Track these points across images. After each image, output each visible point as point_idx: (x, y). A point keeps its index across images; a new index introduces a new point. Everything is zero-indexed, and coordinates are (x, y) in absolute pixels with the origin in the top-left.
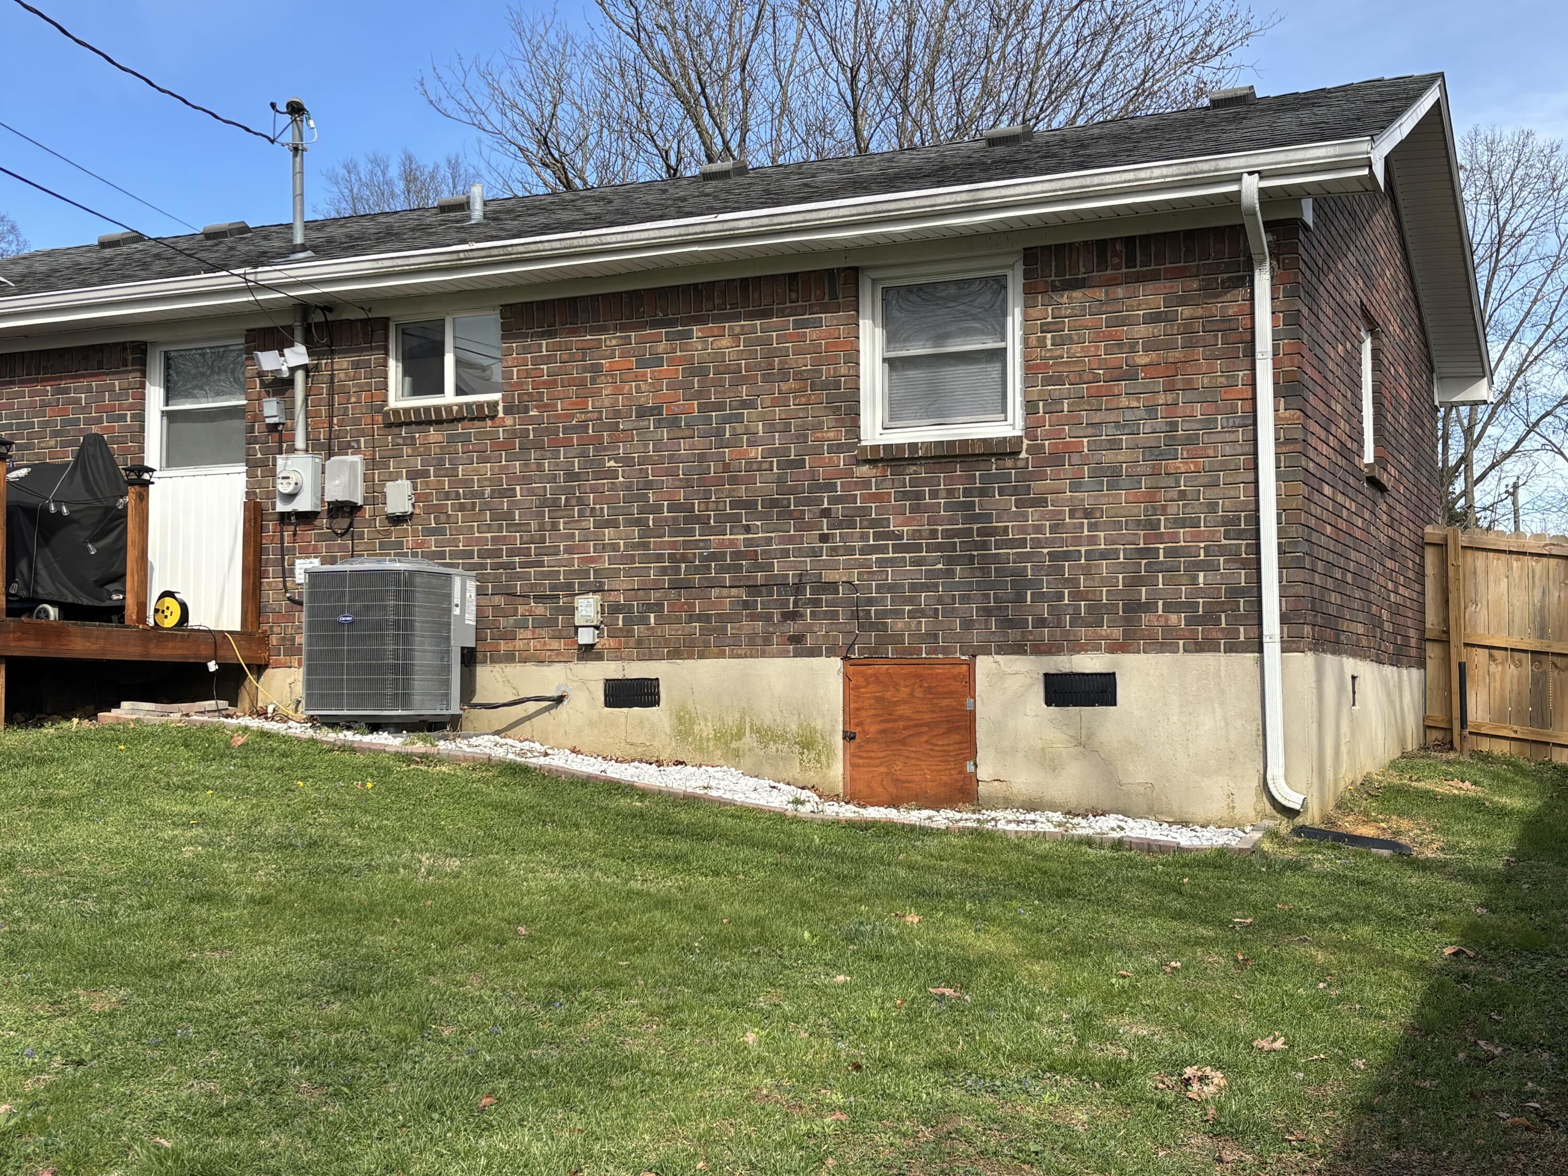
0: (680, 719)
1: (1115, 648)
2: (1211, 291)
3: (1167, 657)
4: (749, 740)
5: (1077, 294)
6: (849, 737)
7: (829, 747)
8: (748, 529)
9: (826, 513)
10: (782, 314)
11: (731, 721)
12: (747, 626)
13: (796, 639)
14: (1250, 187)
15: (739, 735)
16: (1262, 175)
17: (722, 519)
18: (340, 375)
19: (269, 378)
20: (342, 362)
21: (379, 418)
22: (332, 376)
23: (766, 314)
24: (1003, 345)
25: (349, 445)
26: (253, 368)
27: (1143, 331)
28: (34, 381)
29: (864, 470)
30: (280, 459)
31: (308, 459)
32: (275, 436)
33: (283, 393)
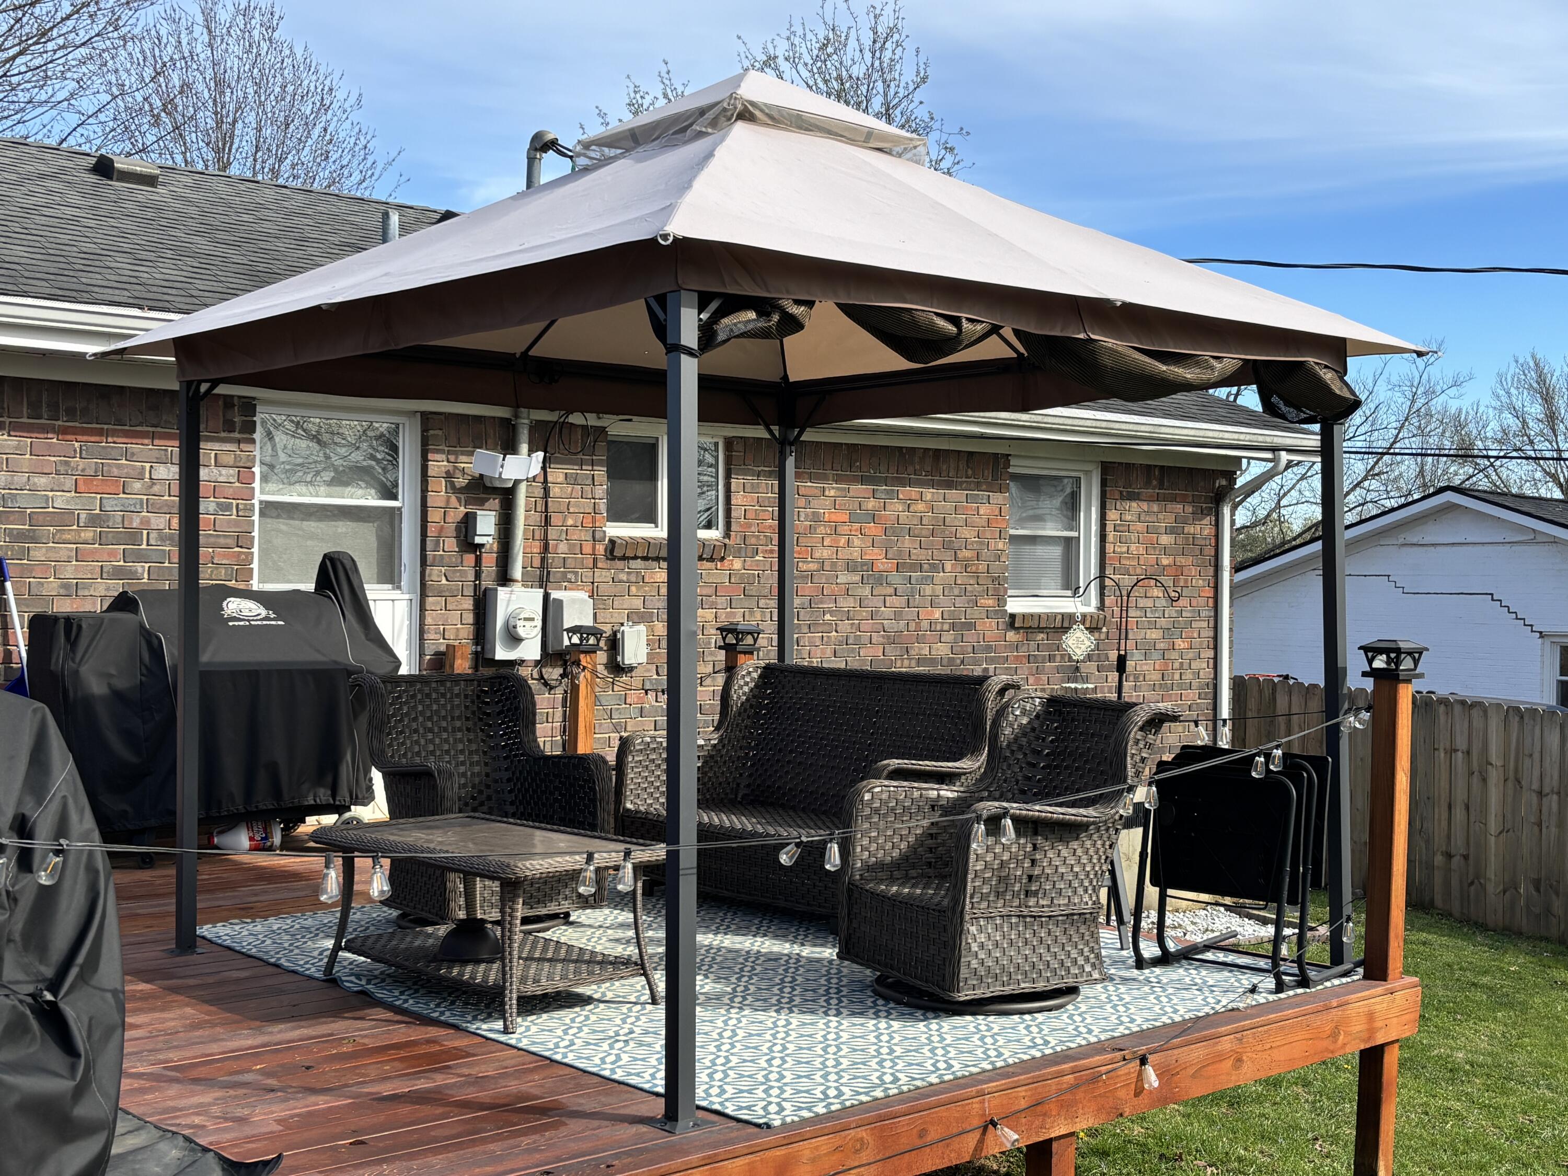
10: (960, 487)
14: (1284, 458)
16: (1287, 451)
18: (555, 491)
19: (461, 481)
20: (557, 475)
21: (601, 549)
22: (546, 491)
23: (949, 485)
24: (1075, 534)
25: (564, 578)
26: (438, 464)
27: (1165, 539)
28: (44, 429)
29: (1011, 635)
30: (502, 593)
31: (537, 594)
32: (470, 558)
33: (481, 503)
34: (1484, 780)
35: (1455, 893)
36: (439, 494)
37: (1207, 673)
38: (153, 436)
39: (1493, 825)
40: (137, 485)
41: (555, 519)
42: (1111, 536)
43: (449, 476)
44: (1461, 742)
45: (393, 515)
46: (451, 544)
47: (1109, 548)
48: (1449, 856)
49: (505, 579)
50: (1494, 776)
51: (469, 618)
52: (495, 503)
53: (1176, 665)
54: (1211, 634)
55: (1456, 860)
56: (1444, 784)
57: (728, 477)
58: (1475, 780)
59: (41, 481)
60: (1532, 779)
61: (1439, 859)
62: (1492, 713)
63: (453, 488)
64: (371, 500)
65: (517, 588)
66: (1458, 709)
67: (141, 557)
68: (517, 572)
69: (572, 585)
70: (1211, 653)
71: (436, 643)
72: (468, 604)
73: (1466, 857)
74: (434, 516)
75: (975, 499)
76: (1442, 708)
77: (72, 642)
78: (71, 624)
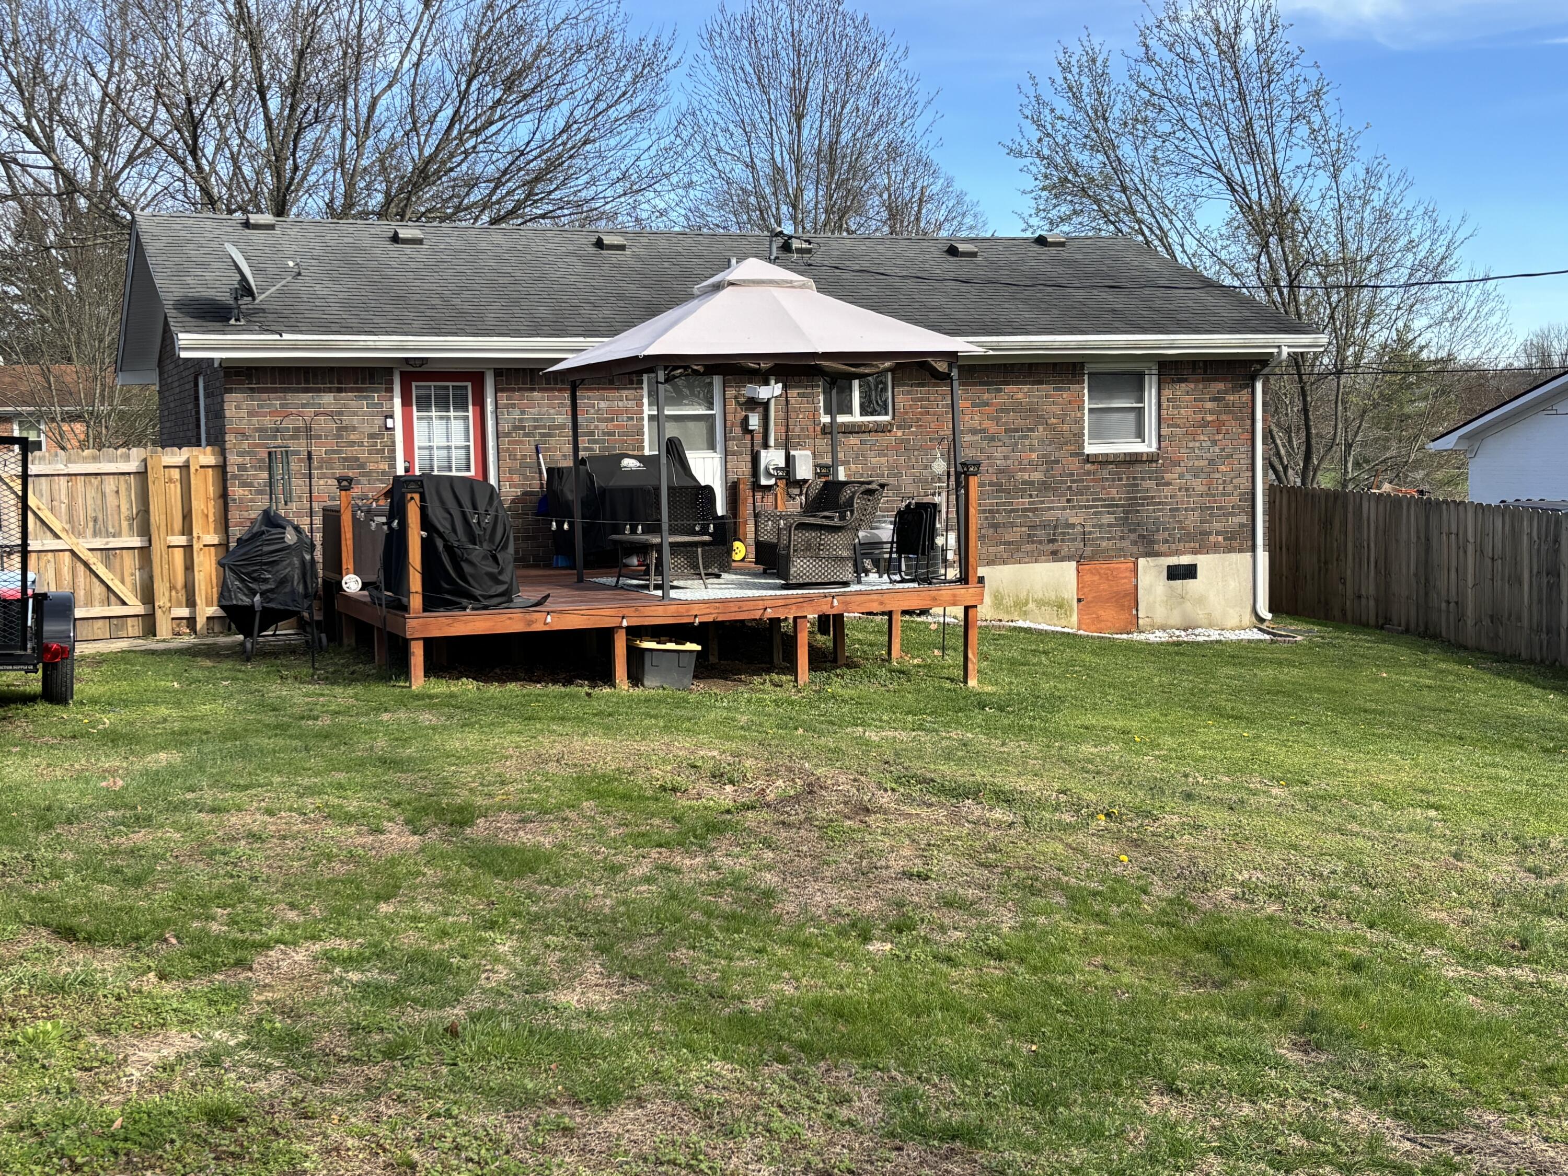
0: (995, 597)
1: (1195, 552)
2: (1235, 389)
3: (1217, 555)
4: (1031, 605)
5: (1183, 385)
6: (1079, 600)
7: (1071, 607)
8: (1031, 496)
9: (1070, 488)
10: (1048, 383)
11: (1023, 596)
12: (1029, 547)
13: (1054, 553)
14: (1285, 351)
15: (1026, 604)
16: (1289, 346)
17: (1017, 490)
18: (792, 401)
19: (742, 400)
20: (793, 393)
21: (818, 429)
22: (787, 401)
23: (1041, 383)
24: (1141, 405)
25: (799, 444)
26: (731, 392)
27: (1209, 405)
28: (552, 389)
29: (1088, 466)
30: (763, 453)
31: (782, 453)
32: (748, 437)
33: (752, 410)
34: (1465, 552)
35: (1452, 627)
36: (732, 406)
37: (1245, 484)
38: (598, 389)
39: (1470, 582)
40: (592, 411)
41: (793, 415)
42: (1165, 404)
43: (736, 397)
44: (1454, 530)
45: (713, 417)
46: (738, 430)
47: (1164, 412)
48: (1448, 602)
49: (766, 446)
50: (1470, 549)
51: (749, 465)
52: (761, 409)
53: (1220, 481)
54: (1250, 461)
55: (1452, 605)
56: (1446, 557)
57: (893, 388)
58: (1461, 553)
59: (552, 411)
60: (1489, 551)
61: (1444, 605)
62: (1469, 508)
63: (738, 403)
64: (702, 411)
65: (771, 450)
66: (1452, 505)
67: (596, 442)
68: (772, 442)
69: (804, 448)
70: (1250, 474)
71: (732, 477)
72: (749, 458)
73: (1457, 603)
74: (730, 417)
75: (1060, 389)
76: (1444, 506)
77: (560, 478)
78: (560, 470)
